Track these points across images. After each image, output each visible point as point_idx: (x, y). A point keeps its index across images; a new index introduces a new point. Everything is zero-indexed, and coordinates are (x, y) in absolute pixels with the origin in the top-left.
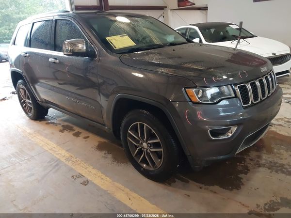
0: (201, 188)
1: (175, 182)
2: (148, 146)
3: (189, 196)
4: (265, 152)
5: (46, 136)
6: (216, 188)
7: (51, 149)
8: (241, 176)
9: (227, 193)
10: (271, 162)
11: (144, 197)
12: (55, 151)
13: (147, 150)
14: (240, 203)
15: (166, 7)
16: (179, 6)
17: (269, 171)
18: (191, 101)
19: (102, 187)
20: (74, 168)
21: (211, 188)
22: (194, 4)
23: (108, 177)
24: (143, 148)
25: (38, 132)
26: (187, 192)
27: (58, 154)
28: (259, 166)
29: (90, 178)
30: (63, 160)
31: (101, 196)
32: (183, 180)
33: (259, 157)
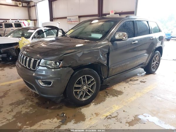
33: (32, 101)
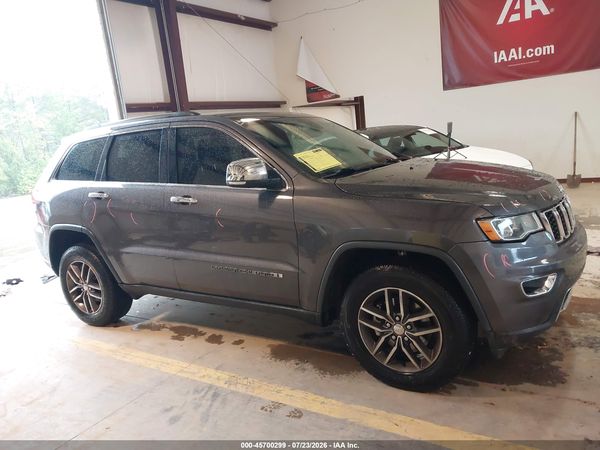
0: (503, 390)
1: (455, 388)
2: (406, 329)
3: (492, 404)
4: (568, 325)
5: (150, 350)
6: (527, 386)
7: (182, 371)
8: (555, 363)
9: (550, 391)
10: (586, 338)
11: (419, 418)
12: (194, 373)
13: (403, 336)
14: (579, 400)
15: (285, 103)
16: (309, 101)
17: (592, 350)
18: (489, 240)
19: (332, 415)
20: (254, 394)
21: (520, 387)
22: (337, 96)
23: (332, 398)
24: (394, 334)
25: (128, 345)
26: (488, 400)
27: (204, 376)
28: (574, 347)
29: (299, 406)
30: (221, 384)
31: (342, 429)
32: (466, 384)
33: (564, 333)
